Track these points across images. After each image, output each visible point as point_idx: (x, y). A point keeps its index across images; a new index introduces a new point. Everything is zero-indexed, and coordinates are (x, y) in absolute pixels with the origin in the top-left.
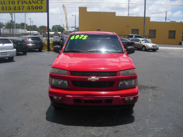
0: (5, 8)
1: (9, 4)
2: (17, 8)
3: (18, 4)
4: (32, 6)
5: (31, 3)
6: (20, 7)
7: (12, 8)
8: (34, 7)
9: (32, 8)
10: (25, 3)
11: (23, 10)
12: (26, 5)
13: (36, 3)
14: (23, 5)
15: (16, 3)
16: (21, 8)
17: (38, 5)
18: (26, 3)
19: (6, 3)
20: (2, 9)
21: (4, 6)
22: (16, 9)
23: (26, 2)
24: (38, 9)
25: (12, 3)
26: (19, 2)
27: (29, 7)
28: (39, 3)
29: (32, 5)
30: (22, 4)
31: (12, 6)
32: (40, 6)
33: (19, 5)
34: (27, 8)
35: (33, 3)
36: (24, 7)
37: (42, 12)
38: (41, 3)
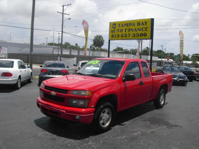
0: (114, 36)
1: (118, 32)
2: (124, 35)
3: (125, 31)
4: (137, 34)
5: (136, 31)
6: (126, 34)
7: (120, 36)
8: (139, 34)
9: (137, 35)
10: (131, 31)
11: (129, 38)
12: (131, 33)
13: (141, 30)
14: (129, 33)
15: (124, 31)
16: (128, 35)
17: (143, 33)
18: (133, 31)
19: (115, 32)
20: (112, 37)
21: (114, 34)
22: (123, 37)
23: (132, 29)
24: (142, 36)
25: (120, 31)
26: (127, 30)
27: (135, 34)
28: (143, 30)
29: (137, 32)
30: (129, 31)
31: (120, 34)
32: (144, 34)
33: (126, 33)
34: (133, 35)
35: (138, 30)
36: (130, 34)
37: (147, 39)
38: (146, 30)
